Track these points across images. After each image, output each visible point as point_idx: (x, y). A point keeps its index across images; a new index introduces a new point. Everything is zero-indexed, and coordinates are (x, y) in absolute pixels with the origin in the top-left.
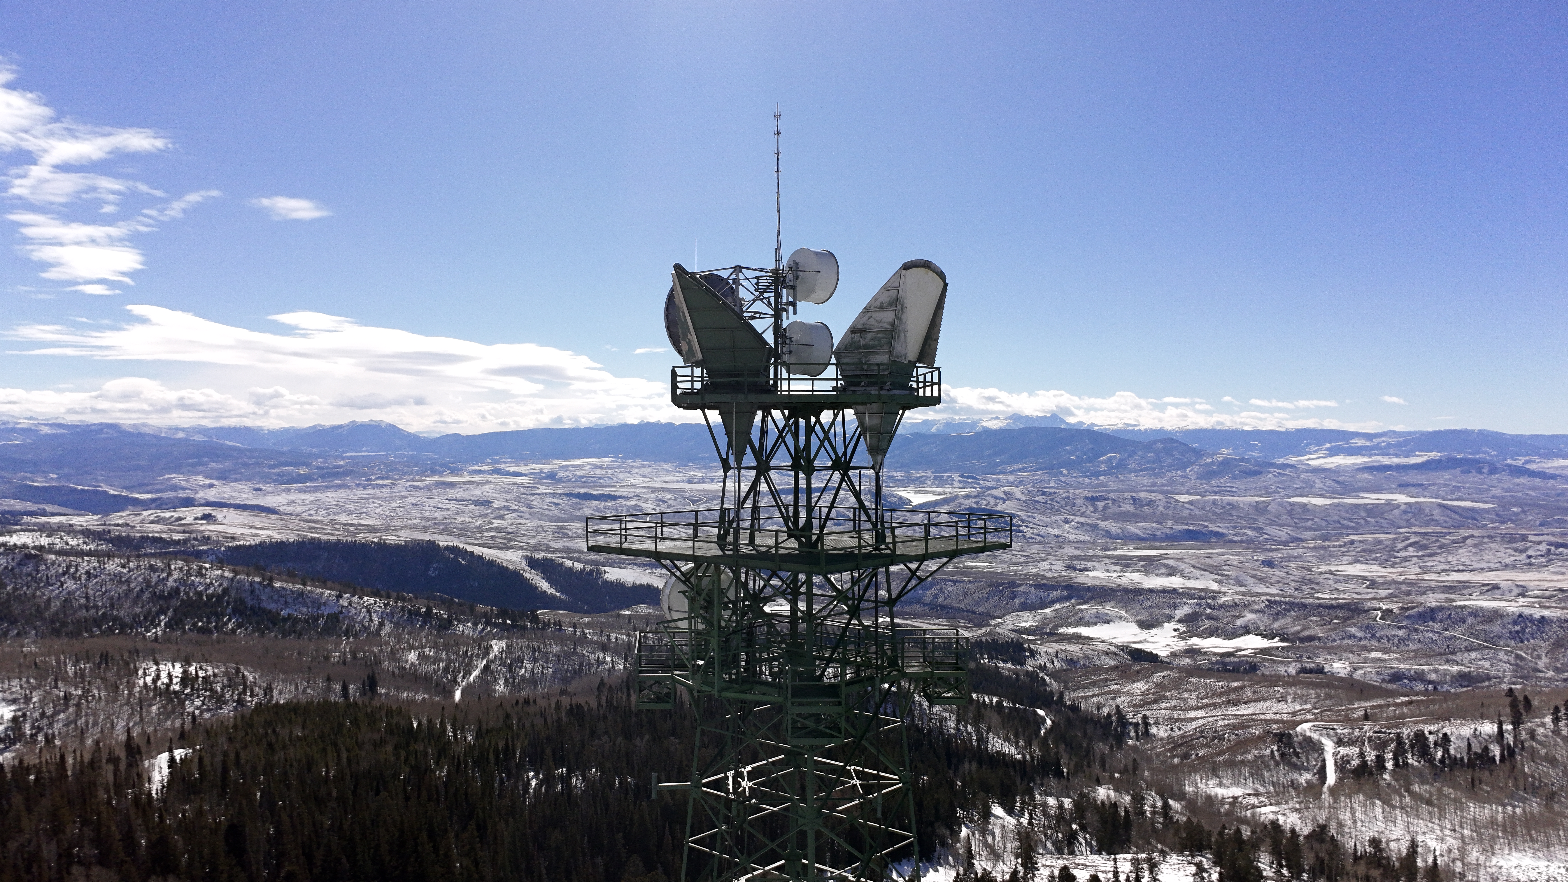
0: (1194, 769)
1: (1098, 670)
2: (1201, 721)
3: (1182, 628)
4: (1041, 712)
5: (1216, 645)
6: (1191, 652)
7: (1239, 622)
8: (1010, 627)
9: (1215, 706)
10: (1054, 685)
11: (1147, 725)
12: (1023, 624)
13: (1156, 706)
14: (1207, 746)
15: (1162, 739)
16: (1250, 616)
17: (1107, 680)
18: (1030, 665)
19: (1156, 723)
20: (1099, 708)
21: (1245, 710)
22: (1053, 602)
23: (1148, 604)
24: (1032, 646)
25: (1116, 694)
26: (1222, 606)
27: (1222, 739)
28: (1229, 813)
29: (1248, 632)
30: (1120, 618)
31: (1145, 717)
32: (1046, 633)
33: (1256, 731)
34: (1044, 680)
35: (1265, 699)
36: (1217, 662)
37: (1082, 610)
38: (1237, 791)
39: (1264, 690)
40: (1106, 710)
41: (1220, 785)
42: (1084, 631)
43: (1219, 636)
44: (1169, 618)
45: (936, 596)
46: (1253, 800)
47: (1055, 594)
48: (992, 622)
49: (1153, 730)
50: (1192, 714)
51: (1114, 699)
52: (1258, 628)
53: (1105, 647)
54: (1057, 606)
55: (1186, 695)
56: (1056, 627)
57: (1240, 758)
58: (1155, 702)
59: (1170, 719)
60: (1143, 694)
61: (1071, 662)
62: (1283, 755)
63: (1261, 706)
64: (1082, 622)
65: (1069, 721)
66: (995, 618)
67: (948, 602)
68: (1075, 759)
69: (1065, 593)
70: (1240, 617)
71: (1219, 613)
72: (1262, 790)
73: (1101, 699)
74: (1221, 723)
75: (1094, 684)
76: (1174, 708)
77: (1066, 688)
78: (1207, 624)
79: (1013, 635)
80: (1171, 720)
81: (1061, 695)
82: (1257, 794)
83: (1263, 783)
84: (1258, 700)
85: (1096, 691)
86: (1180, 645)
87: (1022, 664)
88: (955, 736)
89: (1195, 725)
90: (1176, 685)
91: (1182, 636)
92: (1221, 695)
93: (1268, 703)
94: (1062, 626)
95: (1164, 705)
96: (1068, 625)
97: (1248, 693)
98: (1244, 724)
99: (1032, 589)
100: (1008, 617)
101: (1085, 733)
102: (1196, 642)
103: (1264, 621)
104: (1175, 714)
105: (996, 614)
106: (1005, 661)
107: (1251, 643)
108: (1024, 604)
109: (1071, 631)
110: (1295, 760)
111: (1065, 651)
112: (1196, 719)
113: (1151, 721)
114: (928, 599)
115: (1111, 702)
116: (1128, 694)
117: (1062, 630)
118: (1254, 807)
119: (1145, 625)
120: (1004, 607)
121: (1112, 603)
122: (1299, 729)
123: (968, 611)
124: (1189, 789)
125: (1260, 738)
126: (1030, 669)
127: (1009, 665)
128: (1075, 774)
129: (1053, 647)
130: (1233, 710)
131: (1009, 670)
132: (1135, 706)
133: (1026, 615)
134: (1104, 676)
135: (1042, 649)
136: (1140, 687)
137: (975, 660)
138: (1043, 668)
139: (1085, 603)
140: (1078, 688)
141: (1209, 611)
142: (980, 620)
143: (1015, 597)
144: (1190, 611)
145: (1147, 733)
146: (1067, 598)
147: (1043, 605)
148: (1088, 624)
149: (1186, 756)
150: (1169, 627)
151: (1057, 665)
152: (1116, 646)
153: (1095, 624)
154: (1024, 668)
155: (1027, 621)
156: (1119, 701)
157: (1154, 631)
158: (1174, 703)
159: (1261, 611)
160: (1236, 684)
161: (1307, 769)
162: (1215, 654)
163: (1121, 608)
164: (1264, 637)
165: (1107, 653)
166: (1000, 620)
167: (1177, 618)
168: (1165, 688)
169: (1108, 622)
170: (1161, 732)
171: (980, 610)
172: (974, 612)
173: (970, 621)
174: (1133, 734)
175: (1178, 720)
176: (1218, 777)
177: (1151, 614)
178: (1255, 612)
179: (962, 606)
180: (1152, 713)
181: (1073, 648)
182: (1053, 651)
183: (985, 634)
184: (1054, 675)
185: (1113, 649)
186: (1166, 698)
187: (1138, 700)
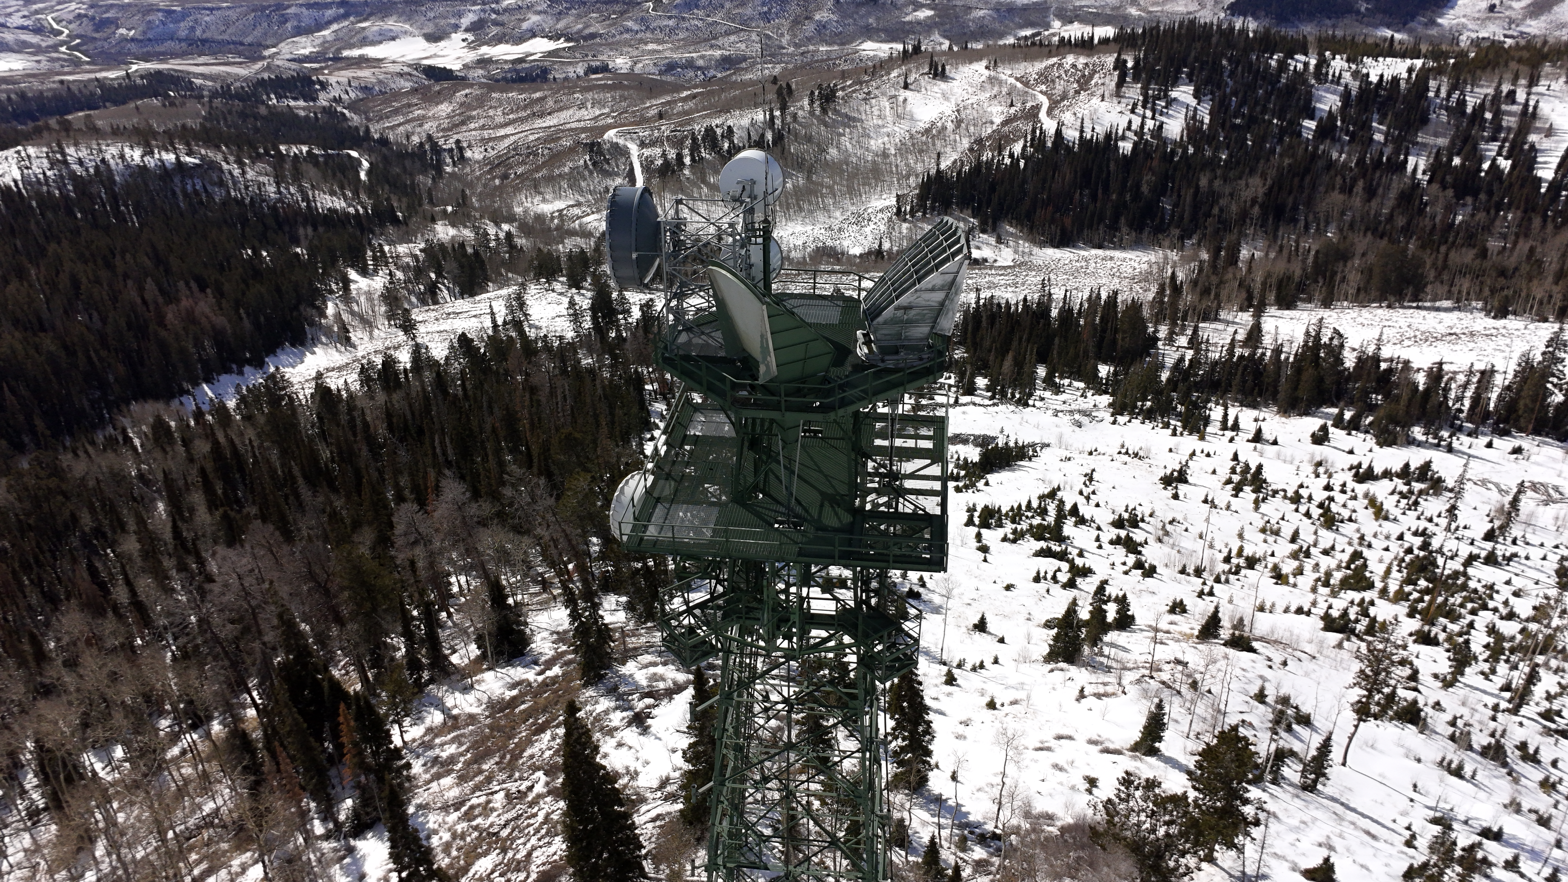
0: (517, 190)
1: (397, 95)
2: (513, 138)
3: (470, 37)
4: (354, 154)
5: (505, 52)
6: (484, 62)
7: (525, 25)
8: (288, 56)
9: (522, 120)
10: (355, 119)
11: (461, 149)
12: (302, 52)
13: (464, 128)
14: (523, 163)
15: (478, 162)
16: (534, 19)
17: (409, 105)
18: (323, 100)
19: (470, 146)
20: (408, 137)
21: (550, 121)
22: (329, 23)
23: (431, 15)
24: (321, 78)
25: (422, 120)
26: (506, 10)
27: (536, 155)
28: (558, 228)
29: (534, 36)
30: (406, 33)
31: (458, 142)
32: (330, 59)
33: (567, 143)
34: (343, 114)
35: (568, 108)
36: (510, 70)
37: (364, 29)
38: (560, 205)
39: (564, 98)
40: (416, 139)
41: (544, 200)
42: (371, 52)
43: (507, 42)
44: (456, 28)
45: (192, 29)
46: (577, 211)
47: (330, 13)
48: (266, 53)
49: (468, 154)
50: (502, 132)
51: (421, 125)
52: (543, 30)
53: (397, 68)
54: (335, 27)
55: (491, 113)
56: (339, 50)
57: (557, 172)
58: (463, 123)
59: (483, 139)
60: (449, 117)
61: (365, 89)
62: (594, 164)
63: (564, 115)
64: (365, 42)
65: (385, 158)
66: (268, 47)
67: (208, 35)
68: (404, 200)
69: (342, 11)
70: (524, 20)
71: (505, 18)
72: (581, 199)
73: (409, 127)
74: (532, 138)
75: (396, 112)
76: (483, 128)
77: (369, 119)
78: (494, 31)
79: (294, 66)
80: (484, 141)
81: (367, 130)
82: (579, 204)
83: (581, 191)
84: (561, 109)
85: (401, 119)
86: (471, 56)
87: (314, 99)
88: (280, 200)
89: (507, 142)
90: (480, 102)
91: (471, 46)
92: (525, 108)
93: (571, 112)
94: (345, 48)
95: (472, 126)
96: (351, 46)
97: (550, 103)
98: (553, 136)
99: (304, 10)
100: (282, 45)
101: (405, 169)
102: (486, 51)
103: (548, 23)
104: (486, 134)
105: (269, 43)
106: (295, 99)
107: (539, 46)
108: (298, 27)
109: (355, 53)
110: (606, 167)
111: (358, 78)
112: (506, 136)
113: (465, 145)
114: (183, 34)
115: (418, 130)
116: (434, 118)
117: (346, 53)
118: (579, 218)
119: (433, 38)
120: (276, 33)
121: (395, 18)
122: (606, 137)
123: (234, 43)
124: (518, 210)
125: (572, 150)
126: (325, 103)
127: (301, 103)
128: (410, 216)
129: (344, 76)
130: (539, 123)
131: (304, 109)
132: (443, 130)
133: (302, 40)
134: (405, 101)
135: (332, 80)
136: (444, 109)
137: (263, 102)
138: (338, 100)
139: (365, 20)
140: (381, 118)
141: (494, 16)
142: (253, 53)
143: (286, 21)
144: (476, 18)
145: (462, 158)
146: (345, 16)
147: (320, 27)
148: (373, 43)
149: (505, 177)
150: (457, 37)
151: (353, 95)
152: (409, 66)
153: (380, 42)
154: (318, 104)
155: (306, 46)
156: (426, 126)
157: (442, 44)
158: (482, 122)
159: (545, 12)
160: (538, 95)
161: (617, 174)
162: (506, 62)
163: (405, 22)
164: (550, 38)
165: (401, 75)
166: (274, 50)
167: (464, 27)
168: (470, 107)
169: (393, 39)
170: (475, 154)
171: (248, 40)
172: (242, 44)
173: (240, 54)
174: (448, 160)
175: (490, 139)
176: (540, 193)
177: (436, 25)
178: (539, 13)
179: (226, 37)
180: (465, 135)
181: (365, 73)
182: (344, 80)
183: (264, 70)
184: (353, 106)
185: (406, 69)
186: (473, 118)
187: (445, 124)
